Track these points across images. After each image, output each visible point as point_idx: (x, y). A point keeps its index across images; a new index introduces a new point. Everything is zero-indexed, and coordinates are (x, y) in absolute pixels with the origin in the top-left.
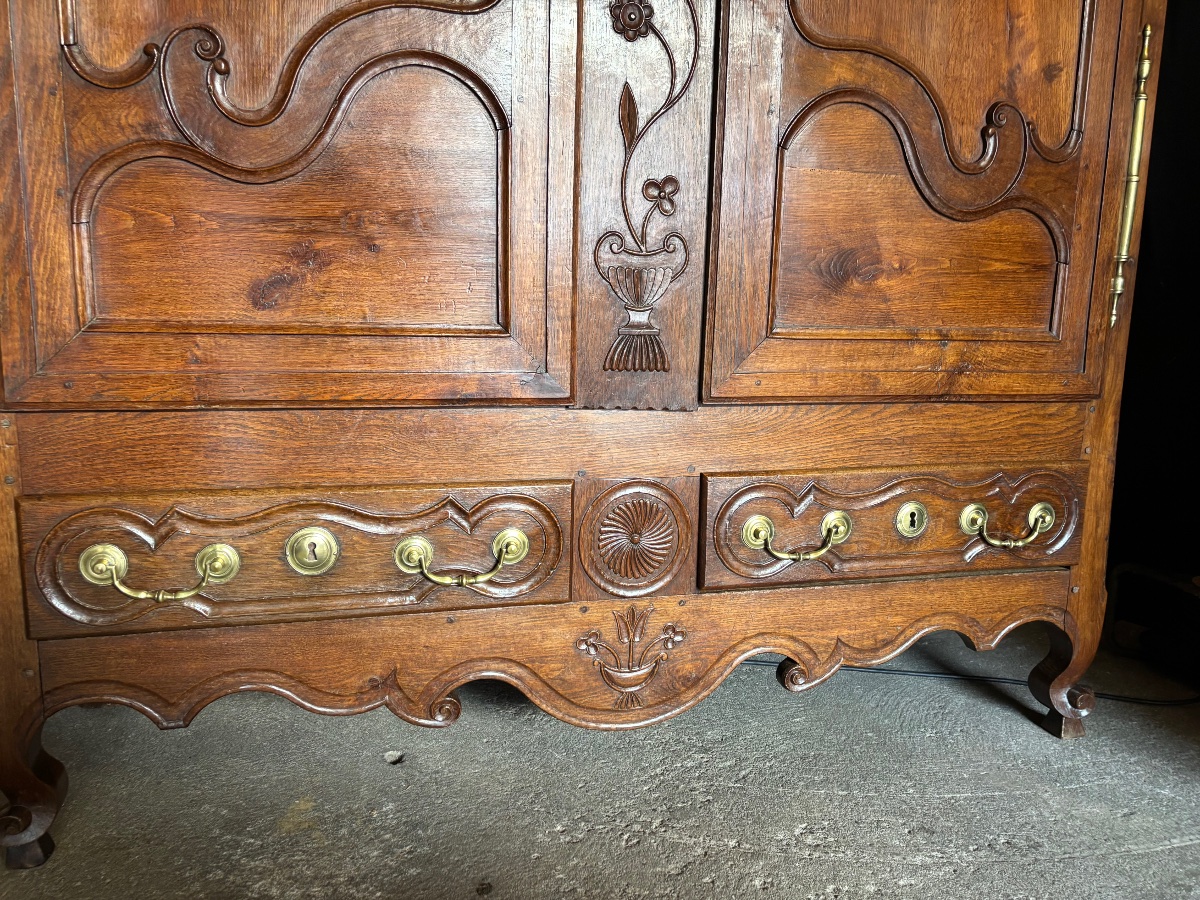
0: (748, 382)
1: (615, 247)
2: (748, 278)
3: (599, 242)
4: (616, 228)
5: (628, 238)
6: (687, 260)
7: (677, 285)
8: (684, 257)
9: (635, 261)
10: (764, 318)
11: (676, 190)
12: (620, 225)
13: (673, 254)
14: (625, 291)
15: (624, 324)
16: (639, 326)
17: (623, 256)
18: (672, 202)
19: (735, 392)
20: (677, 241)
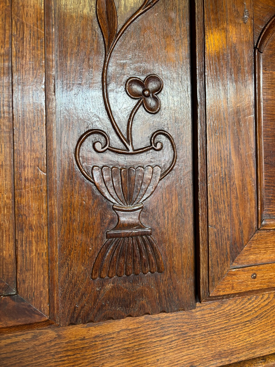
0: (244, 276)
1: (98, 146)
2: (236, 174)
3: (81, 141)
4: (99, 126)
5: (113, 136)
6: (175, 157)
7: (166, 182)
8: (171, 155)
9: (122, 160)
10: (254, 210)
11: (159, 89)
12: (104, 124)
13: (160, 152)
14: (112, 190)
15: (113, 226)
16: (130, 226)
17: (109, 156)
18: (156, 99)
19: (233, 288)
20: (163, 138)
